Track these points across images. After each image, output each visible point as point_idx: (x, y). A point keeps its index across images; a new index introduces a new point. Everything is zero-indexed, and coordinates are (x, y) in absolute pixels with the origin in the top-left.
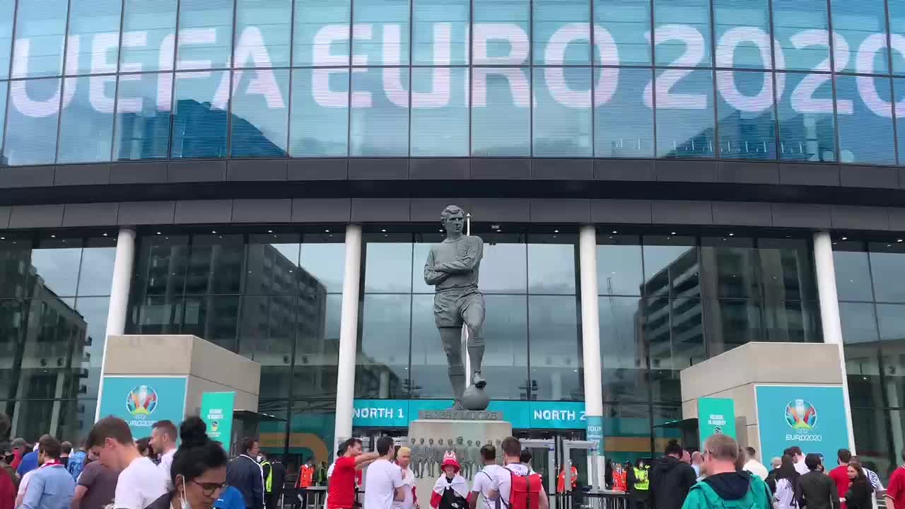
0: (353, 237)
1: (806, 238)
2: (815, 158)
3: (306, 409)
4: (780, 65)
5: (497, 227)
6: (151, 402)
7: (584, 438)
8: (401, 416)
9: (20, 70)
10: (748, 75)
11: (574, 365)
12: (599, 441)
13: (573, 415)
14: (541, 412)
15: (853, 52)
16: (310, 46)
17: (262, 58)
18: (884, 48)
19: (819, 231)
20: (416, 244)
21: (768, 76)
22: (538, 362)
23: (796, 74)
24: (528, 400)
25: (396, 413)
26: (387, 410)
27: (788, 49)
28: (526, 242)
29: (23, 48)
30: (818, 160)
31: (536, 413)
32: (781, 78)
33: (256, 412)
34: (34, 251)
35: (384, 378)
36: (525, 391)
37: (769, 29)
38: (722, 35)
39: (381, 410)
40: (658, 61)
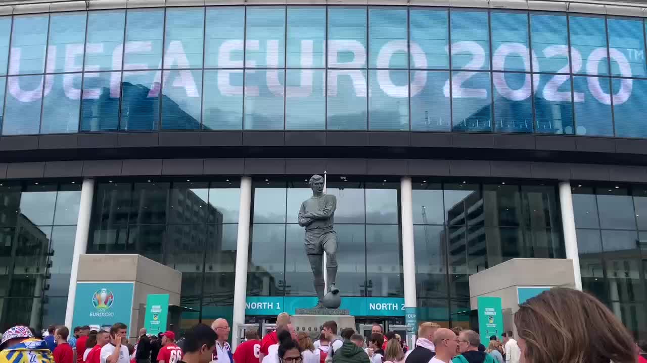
0: (245, 185)
1: (554, 186)
2: (560, 132)
3: (212, 303)
4: (536, 68)
5: (345, 178)
6: (110, 300)
7: (404, 323)
8: (278, 308)
9: (15, 68)
10: (514, 75)
11: (398, 271)
12: (414, 324)
13: (397, 306)
14: (374, 304)
15: (585, 60)
16: (216, 53)
17: (184, 62)
18: (605, 58)
19: (562, 181)
20: (289, 189)
21: (528, 76)
22: (373, 269)
23: (547, 75)
24: (366, 296)
25: (275, 306)
26: (268, 303)
27: (541, 58)
28: (364, 188)
29: (16, 53)
30: (562, 133)
31: (371, 304)
32: (537, 77)
33: (179, 306)
34: (23, 193)
35: (266, 281)
36: (363, 289)
37: (528, 45)
38: (496, 48)
39: (265, 303)
40: (454, 66)
